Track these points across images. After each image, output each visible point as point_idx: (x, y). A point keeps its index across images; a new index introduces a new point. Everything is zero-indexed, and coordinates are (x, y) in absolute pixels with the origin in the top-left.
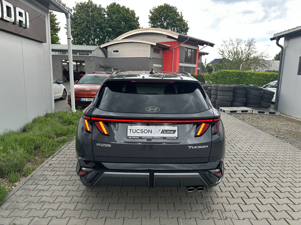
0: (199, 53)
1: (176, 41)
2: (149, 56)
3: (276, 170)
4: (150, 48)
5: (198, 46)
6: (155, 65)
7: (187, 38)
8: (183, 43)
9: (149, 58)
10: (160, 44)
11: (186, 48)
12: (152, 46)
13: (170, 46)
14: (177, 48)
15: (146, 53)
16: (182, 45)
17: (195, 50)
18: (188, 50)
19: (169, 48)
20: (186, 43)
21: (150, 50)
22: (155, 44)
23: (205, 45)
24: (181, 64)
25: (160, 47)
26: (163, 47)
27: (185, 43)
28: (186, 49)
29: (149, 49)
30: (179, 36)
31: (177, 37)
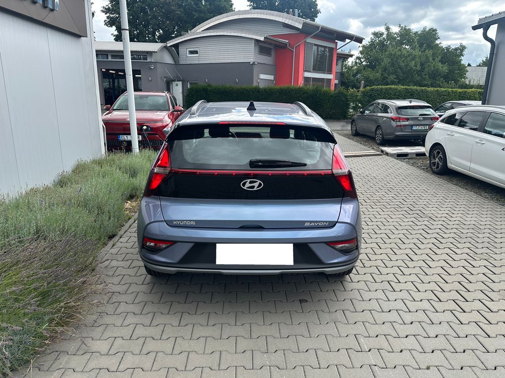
0: (338, 54)
1: (299, 32)
2: (251, 60)
3: (501, 253)
4: (253, 45)
5: (336, 41)
6: (262, 76)
7: (317, 27)
8: (311, 37)
9: (252, 64)
10: (272, 38)
11: (315, 45)
12: (257, 41)
13: (287, 41)
14: (300, 44)
15: (246, 54)
16: (309, 40)
17: (331, 50)
18: (320, 48)
19: (287, 45)
20: (316, 37)
21: (253, 49)
22: (262, 39)
23: (348, 41)
24: (307, 75)
25: (270, 44)
26: (277, 43)
27: (313, 37)
28: (316, 47)
29: (252, 47)
30: (305, 24)
31: (300, 26)
